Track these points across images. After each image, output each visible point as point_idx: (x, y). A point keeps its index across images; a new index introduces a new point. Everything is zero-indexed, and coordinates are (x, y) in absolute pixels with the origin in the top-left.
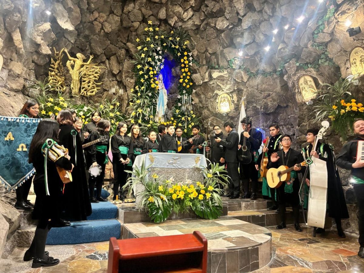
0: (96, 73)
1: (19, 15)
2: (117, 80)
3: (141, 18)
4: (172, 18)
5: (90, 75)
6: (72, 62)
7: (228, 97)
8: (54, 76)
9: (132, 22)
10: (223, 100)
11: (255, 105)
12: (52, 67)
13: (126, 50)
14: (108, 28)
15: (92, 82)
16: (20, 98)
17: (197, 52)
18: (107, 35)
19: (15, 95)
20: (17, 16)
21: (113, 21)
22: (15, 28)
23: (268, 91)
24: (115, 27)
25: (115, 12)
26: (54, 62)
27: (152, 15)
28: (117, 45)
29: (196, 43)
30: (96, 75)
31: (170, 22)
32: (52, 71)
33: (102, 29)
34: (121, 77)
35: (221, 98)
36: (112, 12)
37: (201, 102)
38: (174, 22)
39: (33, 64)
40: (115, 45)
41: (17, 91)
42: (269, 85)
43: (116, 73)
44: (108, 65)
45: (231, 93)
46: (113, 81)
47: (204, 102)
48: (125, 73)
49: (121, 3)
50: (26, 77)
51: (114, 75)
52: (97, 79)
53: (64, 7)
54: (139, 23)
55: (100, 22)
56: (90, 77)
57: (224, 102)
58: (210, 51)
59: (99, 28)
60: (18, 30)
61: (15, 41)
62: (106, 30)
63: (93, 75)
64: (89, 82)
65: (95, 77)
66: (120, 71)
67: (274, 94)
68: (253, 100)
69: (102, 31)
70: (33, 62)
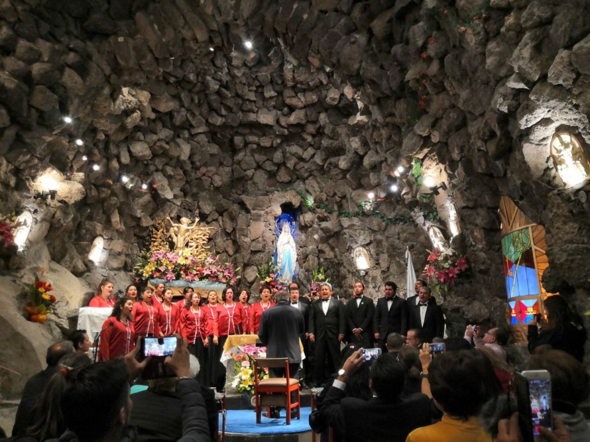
0: (204, 235)
1: (116, 199)
2: (231, 239)
3: (255, 165)
4: (291, 160)
5: (197, 239)
6: (176, 229)
7: (364, 250)
8: (157, 246)
9: (245, 170)
10: (358, 254)
11: (398, 259)
12: (154, 238)
13: (239, 203)
14: (218, 181)
15: (200, 247)
16: (122, 276)
17: (326, 195)
18: (217, 189)
19: (116, 275)
20: (114, 200)
21: (223, 173)
22: (114, 210)
23: (411, 241)
24: (226, 179)
25: (225, 163)
26: (156, 232)
27: (268, 160)
28: (231, 198)
29: (324, 185)
30: (204, 238)
31: (288, 165)
32: (155, 241)
33: (211, 183)
34: (235, 236)
35: (356, 252)
36: (221, 164)
37: (336, 256)
38: (293, 165)
39: (135, 238)
40: (228, 199)
41: (118, 269)
42: (410, 233)
43: (229, 232)
44: (221, 223)
45: (368, 245)
46: (227, 240)
47: (339, 257)
48: (239, 231)
49: (231, 153)
50: (127, 253)
51: (228, 234)
52: (205, 242)
53: (164, 175)
54: (253, 170)
55: (209, 177)
56: (198, 241)
57: (360, 257)
58: (339, 194)
59: (209, 182)
60: (117, 211)
61: (113, 223)
62: (216, 185)
63: (201, 238)
64: (197, 247)
65: (204, 240)
66: (234, 230)
67: (418, 245)
68: (395, 253)
69: (212, 186)
70: (135, 235)
